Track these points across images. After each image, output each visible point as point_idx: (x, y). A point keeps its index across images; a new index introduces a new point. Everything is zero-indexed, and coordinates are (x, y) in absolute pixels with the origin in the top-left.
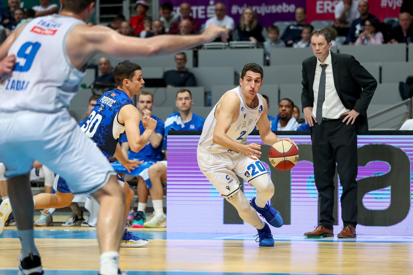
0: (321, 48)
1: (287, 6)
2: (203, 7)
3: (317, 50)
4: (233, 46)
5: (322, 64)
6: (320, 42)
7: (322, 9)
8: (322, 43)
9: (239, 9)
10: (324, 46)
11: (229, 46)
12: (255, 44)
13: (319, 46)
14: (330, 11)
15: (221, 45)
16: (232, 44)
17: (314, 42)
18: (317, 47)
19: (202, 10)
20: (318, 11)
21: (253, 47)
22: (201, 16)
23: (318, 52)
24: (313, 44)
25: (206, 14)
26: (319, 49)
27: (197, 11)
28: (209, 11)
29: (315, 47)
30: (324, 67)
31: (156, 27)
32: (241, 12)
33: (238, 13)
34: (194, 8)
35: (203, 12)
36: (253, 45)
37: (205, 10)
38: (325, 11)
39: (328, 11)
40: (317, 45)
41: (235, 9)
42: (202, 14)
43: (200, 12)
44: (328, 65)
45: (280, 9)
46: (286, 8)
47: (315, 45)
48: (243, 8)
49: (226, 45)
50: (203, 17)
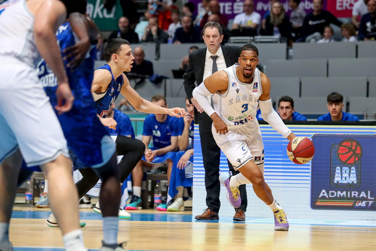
0: (215, 40)
1: (309, 4)
2: (230, 4)
3: (212, 41)
4: (257, 40)
5: (213, 55)
6: (214, 34)
7: (341, 6)
8: (216, 35)
9: (264, 5)
10: (217, 38)
11: (253, 40)
12: (279, 38)
13: (213, 38)
14: (349, 8)
15: (247, 40)
16: (256, 39)
17: (208, 34)
18: (211, 39)
19: (229, 6)
20: (338, 8)
21: (276, 42)
22: (228, 12)
23: (212, 44)
24: (208, 36)
25: (232, 10)
26: (213, 41)
27: (224, 7)
28: (235, 7)
29: (209, 39)
30: (215, 58)
31: (185, 23)
32: (265, 8)
33: (263, 9)
34: (221, 5)
35: (230, 8)
36: (276, 40)
37: (232, 6)
38: (344, 8)
39: (346, 8)
40: (211, 37)
41: (260, 6)
42: (229, 10)
43: (227, 8)
44: (219, 57)
45: (302, 6)
46: (308, 6)
47: (209, 37)
48: (267, 5)
49: (251, 39)
50: (230, 13)
